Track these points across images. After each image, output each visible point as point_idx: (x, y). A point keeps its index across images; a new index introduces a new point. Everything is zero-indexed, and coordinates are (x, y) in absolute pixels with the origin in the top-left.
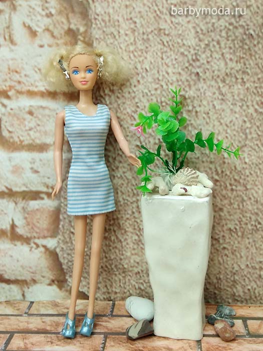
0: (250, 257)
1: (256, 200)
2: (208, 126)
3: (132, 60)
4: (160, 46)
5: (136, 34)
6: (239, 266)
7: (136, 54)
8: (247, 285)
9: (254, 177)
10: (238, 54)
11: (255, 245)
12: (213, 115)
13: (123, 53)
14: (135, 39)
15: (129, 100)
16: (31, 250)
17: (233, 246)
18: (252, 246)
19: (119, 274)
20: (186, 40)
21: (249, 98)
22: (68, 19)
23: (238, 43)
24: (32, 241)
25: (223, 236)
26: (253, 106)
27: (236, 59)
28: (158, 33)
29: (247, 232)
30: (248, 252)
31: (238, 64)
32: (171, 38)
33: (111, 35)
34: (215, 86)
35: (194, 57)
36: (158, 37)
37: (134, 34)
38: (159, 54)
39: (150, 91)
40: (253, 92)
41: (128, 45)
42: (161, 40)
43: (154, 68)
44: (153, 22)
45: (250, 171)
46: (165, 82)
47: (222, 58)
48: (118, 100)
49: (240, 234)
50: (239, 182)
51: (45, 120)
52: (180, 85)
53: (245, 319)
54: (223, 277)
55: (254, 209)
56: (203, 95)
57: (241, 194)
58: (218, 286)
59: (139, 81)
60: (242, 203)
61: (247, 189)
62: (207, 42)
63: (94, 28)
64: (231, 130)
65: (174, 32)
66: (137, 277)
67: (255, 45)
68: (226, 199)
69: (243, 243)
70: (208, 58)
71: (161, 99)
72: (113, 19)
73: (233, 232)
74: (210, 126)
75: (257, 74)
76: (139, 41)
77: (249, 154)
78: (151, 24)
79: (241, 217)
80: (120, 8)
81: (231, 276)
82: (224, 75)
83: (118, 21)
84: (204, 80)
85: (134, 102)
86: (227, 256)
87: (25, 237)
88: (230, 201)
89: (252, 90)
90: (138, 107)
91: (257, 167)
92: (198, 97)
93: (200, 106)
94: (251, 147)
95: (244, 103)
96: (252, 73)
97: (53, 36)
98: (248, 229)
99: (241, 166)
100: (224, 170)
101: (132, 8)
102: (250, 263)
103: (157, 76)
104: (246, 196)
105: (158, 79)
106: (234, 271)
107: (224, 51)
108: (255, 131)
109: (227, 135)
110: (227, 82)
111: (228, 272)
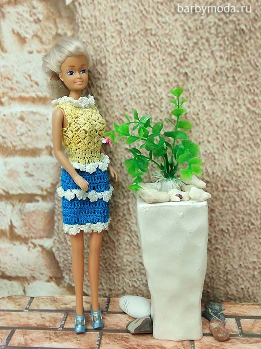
0: (243, 257)
1: (248, 201)
2: (198, 127)
3: (119, 63)
4: (147, 47)
5: (122, 35)
6: (232, 266)
7: (122, 56)
8: (241, 284)
9: (246, 178)
10: (228, 51)
11: (248, 245)
12: (203, 116)
13: (109, 56)
14: (121, 40)
15: (118, 103)
16: (29, 250)
17: (225, 246)
18: (245, 246)
19: (113, 272)
20: (174, 39)
21: (241, 96)
22: (55, 23)
23: (228, 40)
24: (30, 241)
25: (215, 237)
26: (245, 105)
27: (226, 56)
28: (144, 33)
29: (239, 233)
30: (241, 252)
31: (229, 62)
32: (157, 38)
33: (97, 38)
34: (205, 86)
35: (182, 57)
36: (144, 38)
37: (120, 36)
38: (146, 55)
39: (137, 94)
40: (245, 90)
41: (114, 47)
42: (148, 41)
43: (141, 69)
44: (139, 22)
45: (243, 172)
46: (153, 83)
47: (211, 56)
48: (106, 103)
49: (232, 234)
50: (231, 183)
51: (36, 125)
52: (168, 87)
53: (238, 318)
54: (216, 276)
55: (246, 210)
56: (192, 95)
57: (233, 194)
58: (211, 286)
59: (126, 84)
60: (234, 204)
61: (239, 190)
62: (195, 41)
63: (81, 32)
64: (222, 131)
65: (160, 32)
66: (130, 275)
67: (246, 41)
68: (217, 200)
69: (235, 243)
70: (197, 56)
71: (149, 101)
72: (99, 21)
73: (226, 232)
74: (199, 128)
75: (249, 71)
76: (126, 42)
77: (241, 155)
78: (138, 25)
79: (234, 217)
80: (105, 10)
81: (224, 276)
82: (214, 73)
83: (104, 24)
84: (193, 79)
85: (122, 106)
86: (220, 256)
87: (23, 237)
88: (222, 202)
89: (243, 88)
90: (126, 110)
91: (250, 168)
92: (187, 97)
93: (189, 107)
94: (243, 148)
95: (236, 102)
96: (244, 71)
97: (42, 42)
98: (241, 229)
99: (233, 166)
100: (215, 171)
101: (117, 10)
102: (244, 263)
103: (144, 77)
104: (238, 197)
105: (146, 81)
106: (227, 271)
107: (214, 49)
108: (248, 130)
109: (218, 136)
110: (217, 81)
111: (221, 272)
